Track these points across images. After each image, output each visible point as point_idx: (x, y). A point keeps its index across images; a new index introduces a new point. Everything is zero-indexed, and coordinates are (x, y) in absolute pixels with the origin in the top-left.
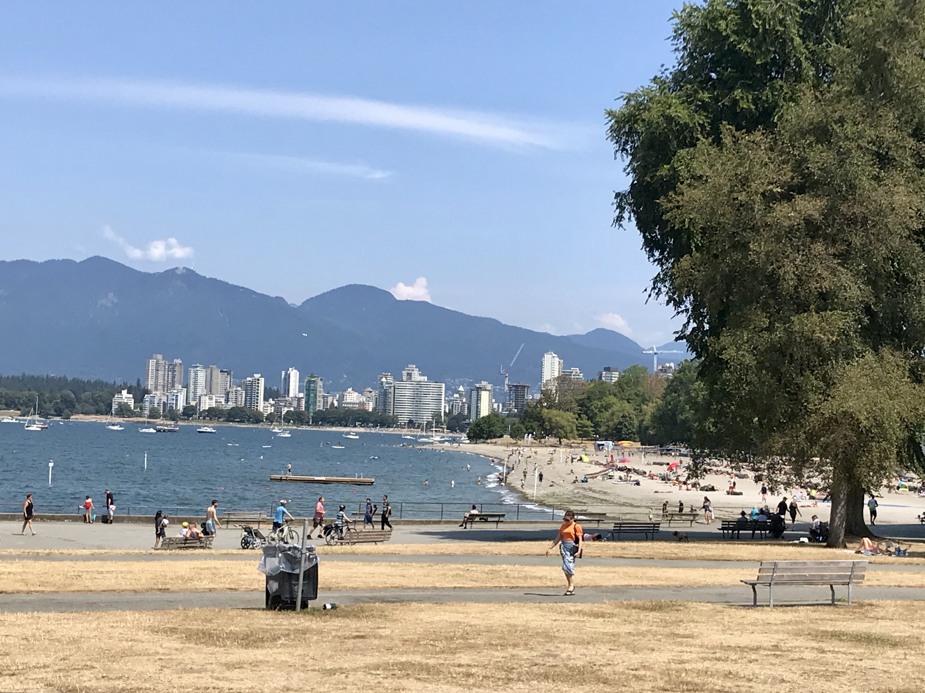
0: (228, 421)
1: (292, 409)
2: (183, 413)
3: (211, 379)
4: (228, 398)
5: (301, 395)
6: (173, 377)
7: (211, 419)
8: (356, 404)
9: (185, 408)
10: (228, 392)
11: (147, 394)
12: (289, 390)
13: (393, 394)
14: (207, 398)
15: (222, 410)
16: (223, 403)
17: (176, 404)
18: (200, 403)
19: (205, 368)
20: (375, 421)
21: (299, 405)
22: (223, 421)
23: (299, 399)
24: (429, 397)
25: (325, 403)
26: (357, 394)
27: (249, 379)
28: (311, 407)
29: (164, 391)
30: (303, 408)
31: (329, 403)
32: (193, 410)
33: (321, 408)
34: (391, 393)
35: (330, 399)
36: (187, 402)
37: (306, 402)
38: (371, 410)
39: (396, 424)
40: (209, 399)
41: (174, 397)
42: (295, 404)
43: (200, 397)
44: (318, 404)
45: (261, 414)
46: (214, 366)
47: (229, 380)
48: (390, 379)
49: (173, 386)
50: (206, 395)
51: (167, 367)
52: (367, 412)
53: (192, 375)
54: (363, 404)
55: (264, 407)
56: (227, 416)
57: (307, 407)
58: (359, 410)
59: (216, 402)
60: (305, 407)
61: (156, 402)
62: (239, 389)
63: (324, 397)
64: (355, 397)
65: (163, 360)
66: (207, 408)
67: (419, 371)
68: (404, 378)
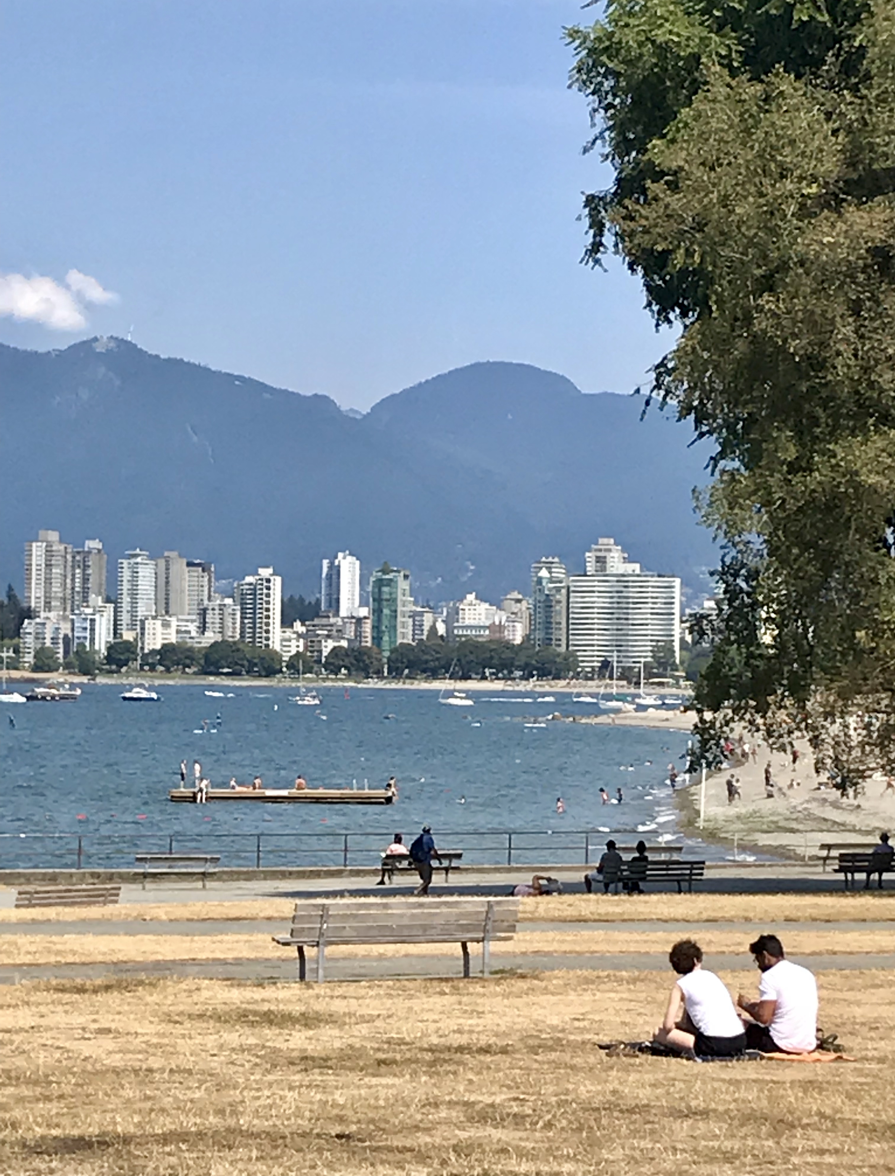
0: (205, 672)
1: (344, 644)
2: (106, 658)
3: (167, 583)
4: (204, 622)
5: (364, 612)
6: (85, 580)
7: (168, 670)
8: (485, 628)
9: (110, 648)
10: (205, 610)
11: (30, 617)
12: (338, 600)
13: (564, 604)
14: (159, 623)
15: (191, 649)
16: (194, 634)
17: (92, 640)
18: (143, 634)
19: (151, 557)
20: (527, 665)
21: (359, 635)
22: (195, 673)
23: (359, 621)
24: (647, 609)
25: (418, 627)
26: (487, 606)
27: (249, 579)
28: (386, 638)
29: (65, 610)
30: (369, 639)
31: (426, 628)
32: (128, 650)
33: (408, 640)
34: (559, 602)
35: (428, 619)
36: (115, 633)
37: (373, 627)
38: (518, 641)
39: (574, 671)
40: (163, 625)
41: (88, 625)
42: (350, 632)
43: (143, 622)
44: (400, 630)
45: (276, 656)
46: (173, 554)
47: (206, 583)
48: (559, 572)
49: (85, 599)
50: (155, 618)
51: (69, 557)
52: (508, 646)
53: (126, 575)
54: (501, 628)
55: (283, 640)
56: (202, 662)
57: (377, 639)
58: (491, 641)
59: (178, 632)
60: (373, 638)
61: (48, 636)
62: (229, 601)
63: (414, 615)
64: (483, 612)
65: (61, 541)
66: (158, 647)
67: (623, 551)
68: (590, 568)
